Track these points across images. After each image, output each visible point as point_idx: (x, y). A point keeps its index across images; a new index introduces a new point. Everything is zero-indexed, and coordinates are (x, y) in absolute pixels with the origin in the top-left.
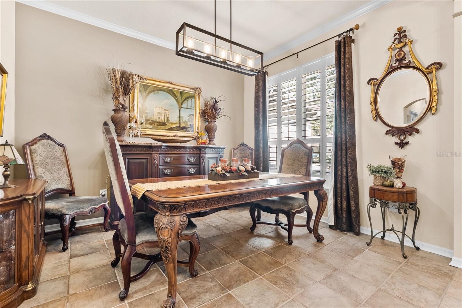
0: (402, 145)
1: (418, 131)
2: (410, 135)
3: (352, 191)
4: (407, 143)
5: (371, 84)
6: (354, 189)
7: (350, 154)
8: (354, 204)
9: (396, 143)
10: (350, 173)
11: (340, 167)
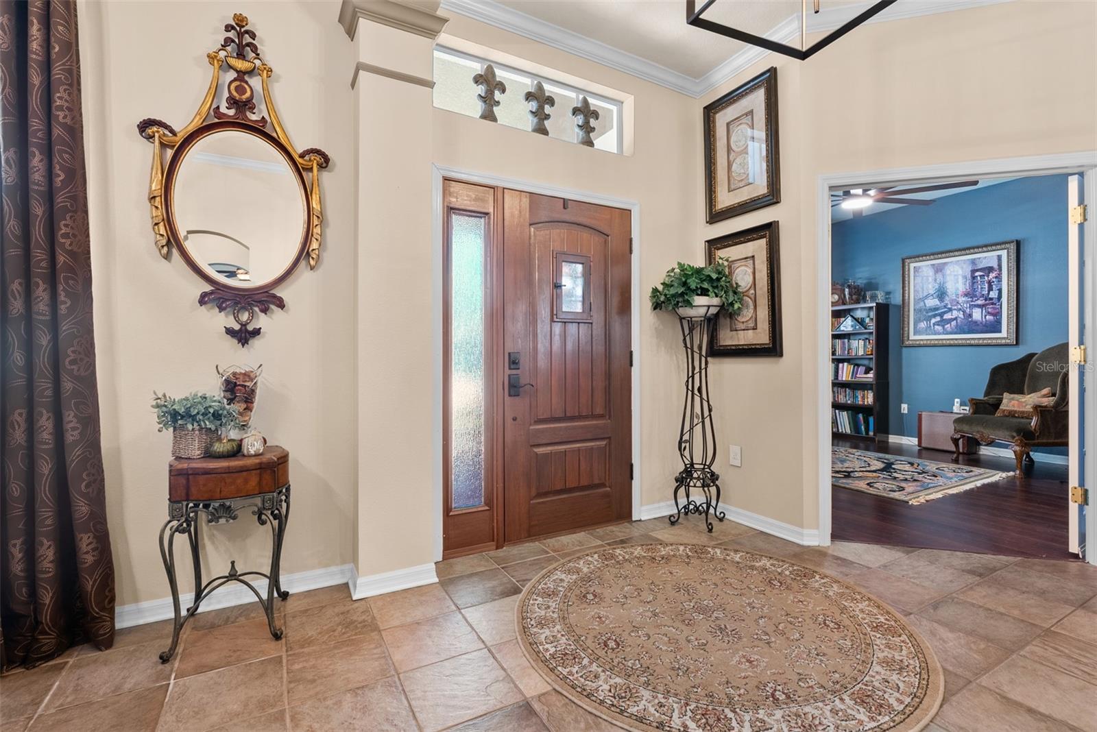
0: (244, 336)
1: (281, 304)
2: (265, 311)
3: (84, 495)
4: (257, 332)
5: (150, 138)
6: (90, 490)
7: (73, 362)
8: (95, 541)
9: (230, 331)
10: (75, 433)
11: (21, 415)
